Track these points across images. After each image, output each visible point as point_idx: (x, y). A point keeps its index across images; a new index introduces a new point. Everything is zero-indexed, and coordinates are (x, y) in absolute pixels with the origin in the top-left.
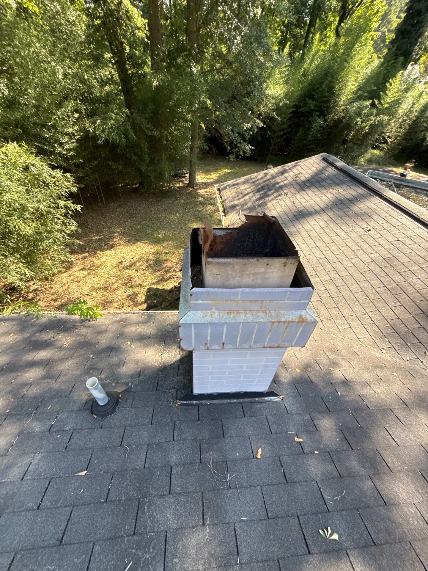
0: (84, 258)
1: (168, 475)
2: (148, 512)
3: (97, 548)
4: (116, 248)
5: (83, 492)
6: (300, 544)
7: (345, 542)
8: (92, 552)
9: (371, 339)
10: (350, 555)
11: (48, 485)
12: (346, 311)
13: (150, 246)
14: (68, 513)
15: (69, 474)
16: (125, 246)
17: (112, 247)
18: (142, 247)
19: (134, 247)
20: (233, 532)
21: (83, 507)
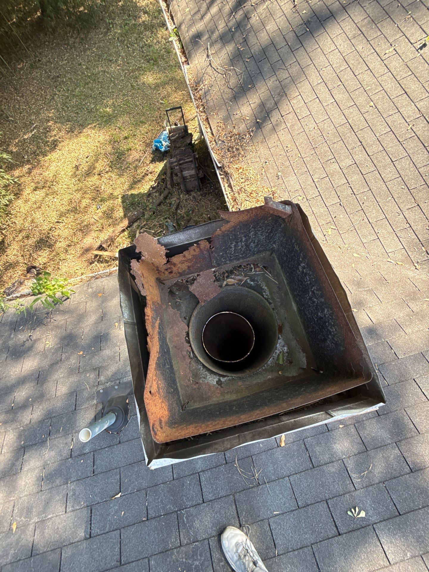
0: (29, 172)
1: (198, 483)
2: (188, 522)
3: (152, 562)
4: (60, 145)
5: (124, 514)
6: (330, 527)
7: (371, 517)
8: (149, 566)
9: (404, 251)
10: (376, 529)
11: (91, 513)
12: (374, 214)
13: (102, 132)
14: (118, 536)
15: (106, 498)
16: (70, 139)
17: (54, 145)
18: (92, 135)
19: (82, 138)
20: (268, 528)
21: (129, 528)
